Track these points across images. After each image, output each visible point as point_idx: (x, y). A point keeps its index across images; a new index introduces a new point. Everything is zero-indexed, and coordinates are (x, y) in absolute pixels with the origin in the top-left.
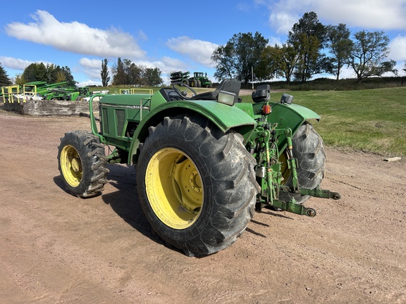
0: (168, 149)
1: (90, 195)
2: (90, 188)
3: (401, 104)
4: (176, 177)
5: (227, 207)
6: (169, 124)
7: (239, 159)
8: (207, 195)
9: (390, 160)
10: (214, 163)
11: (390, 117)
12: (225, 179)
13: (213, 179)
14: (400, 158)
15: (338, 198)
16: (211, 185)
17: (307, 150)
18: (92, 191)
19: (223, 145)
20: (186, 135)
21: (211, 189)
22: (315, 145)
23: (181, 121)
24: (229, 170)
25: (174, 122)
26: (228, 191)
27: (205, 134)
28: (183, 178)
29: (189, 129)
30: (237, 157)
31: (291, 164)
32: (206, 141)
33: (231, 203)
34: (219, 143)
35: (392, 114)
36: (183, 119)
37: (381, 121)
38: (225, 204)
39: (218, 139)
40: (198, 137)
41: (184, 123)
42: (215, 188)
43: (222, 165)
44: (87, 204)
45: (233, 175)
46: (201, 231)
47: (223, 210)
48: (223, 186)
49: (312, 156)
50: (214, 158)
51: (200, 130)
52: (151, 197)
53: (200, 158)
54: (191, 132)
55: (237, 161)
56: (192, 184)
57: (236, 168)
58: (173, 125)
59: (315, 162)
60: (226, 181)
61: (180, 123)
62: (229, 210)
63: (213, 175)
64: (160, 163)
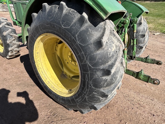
0: (48, 34)
1: (11, 57)
2: (10, 54)
3: (154, 9)
4: (58, 53)
5: (102, 90)
6: (47, 10)
7: (115, 47)
8: (84, 79)
9: (156, 34)
10: (92, 52)
11: (151, 15)
12: (102, 67)
13: (90, 67)
14: (159, 34)
15: (160, 64)
16: (87, 71)
17: (141, 32)
18: (11, 56)
19: (101, 33)
20: (63, 21)
21: (88, 75)
22: (146, 29)
23: (58, 7)
24: (105, 58)
25: (51, 8)
26: (104, 78)
27: (82, 21)
28: (63, 54)
29: (66, 15)
30: (114, 45)
31: (133, 42)
32: (83, 28)
33: (106, 87)
34: (97, 31)
35: (151, 13)
36: (59, 4)
37: (147, 16)
38: (100, 88)
39: (95, 26)
40: (75, 23)
41: (61, 8)
42: (92, 74)
43: (100, 54)
44: (9, 63)
45: (110, 63)
46: (78, 102)
47: (98, 92)
48: (99, 74)
49: (144, 36)
50: (92, 47)
51: (77, 16)
52: (40, 70)
53: (77, 46)
54: (67, 19)
55: (114, 49)
56: (70, 59)
57: (113, 56)
58: (50, 11)
59: (144, 40)
60: (103, 70)
61: (57, 9)
62: (103, 93)
63: (90, 63)
64: (44, 45)
